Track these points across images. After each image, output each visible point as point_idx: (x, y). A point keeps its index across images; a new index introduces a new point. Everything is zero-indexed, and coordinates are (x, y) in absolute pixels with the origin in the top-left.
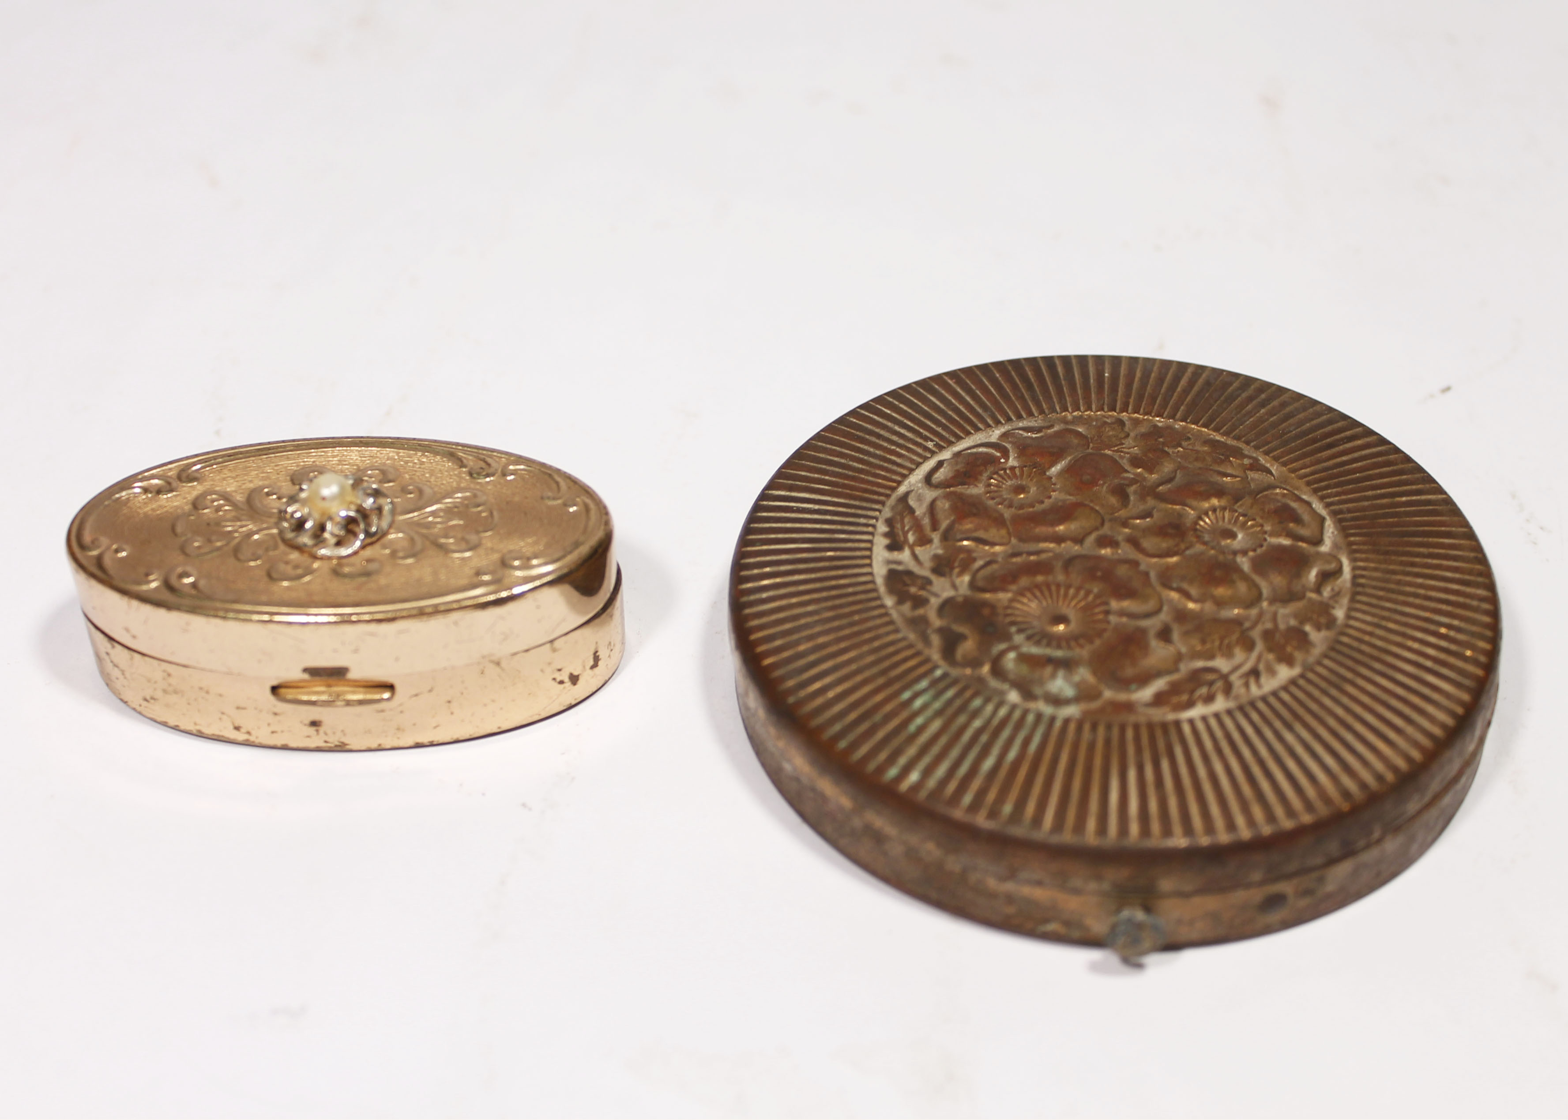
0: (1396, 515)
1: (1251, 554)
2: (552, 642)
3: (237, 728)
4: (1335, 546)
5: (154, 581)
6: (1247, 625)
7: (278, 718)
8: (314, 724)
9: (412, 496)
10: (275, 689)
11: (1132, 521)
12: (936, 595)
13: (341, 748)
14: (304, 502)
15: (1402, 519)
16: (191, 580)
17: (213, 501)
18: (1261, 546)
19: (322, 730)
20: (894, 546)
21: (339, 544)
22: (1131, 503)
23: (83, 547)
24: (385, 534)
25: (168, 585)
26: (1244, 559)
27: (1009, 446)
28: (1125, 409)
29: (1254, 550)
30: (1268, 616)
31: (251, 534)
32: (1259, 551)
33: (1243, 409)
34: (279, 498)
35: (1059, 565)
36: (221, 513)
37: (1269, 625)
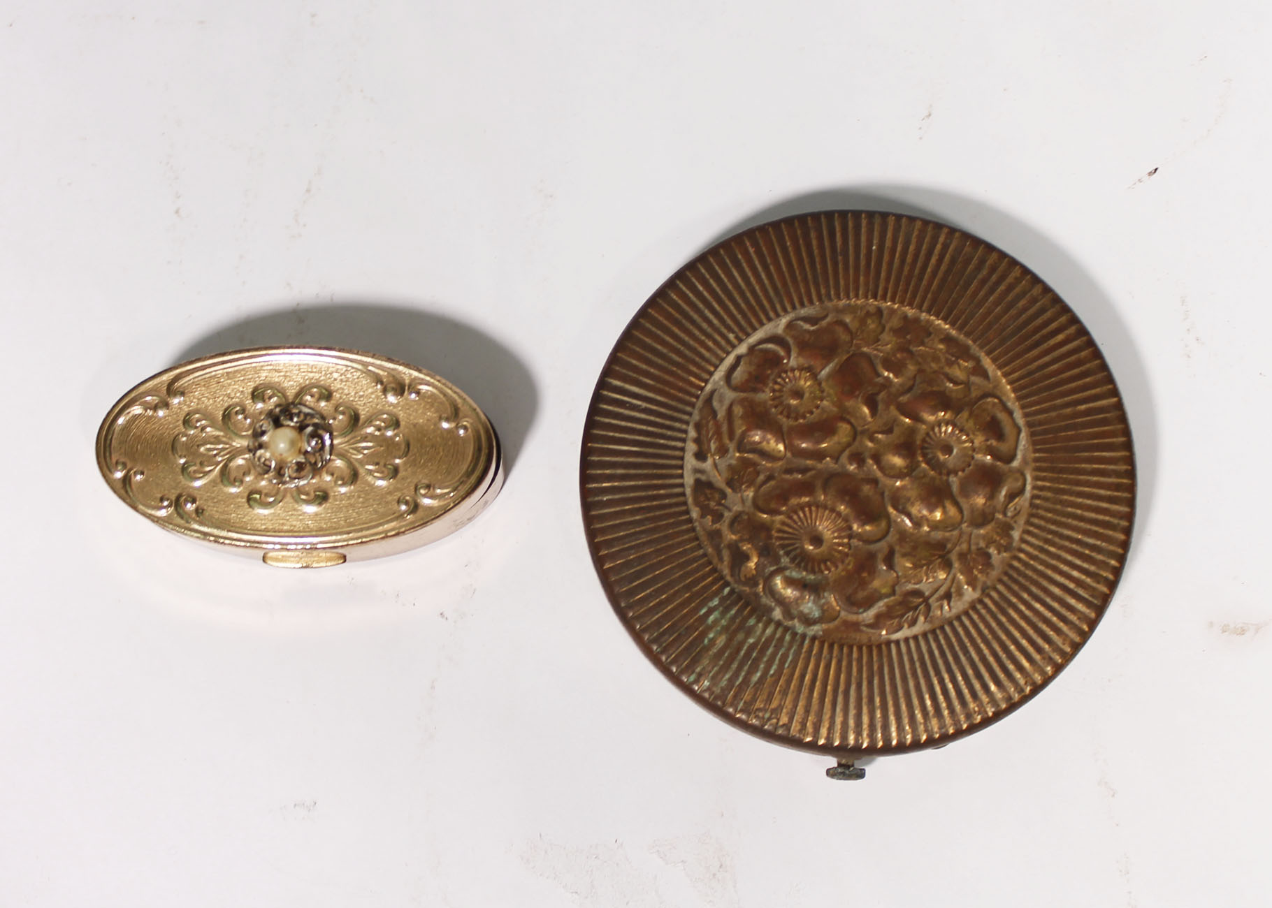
0: (1075, 427)
1: (960, 473)
4: (1025, 461)
6: (949, 546)
9: (343, 417)
11: (876, 435)
12: (729, 510)
15: (1079, 432)
17: (197, 421)
18: (969, 466)
20: (701, 456)
22: (879, 412)
26: (955, 479)
27: (791, 341)
28: (884, 298)
29: (963, 470)
30: (965, 538)
31: (230, 459)
32: (968, 470)
33: (975, 298)
35: (819, 483)
36: (204, 434)
37: (964, 546)
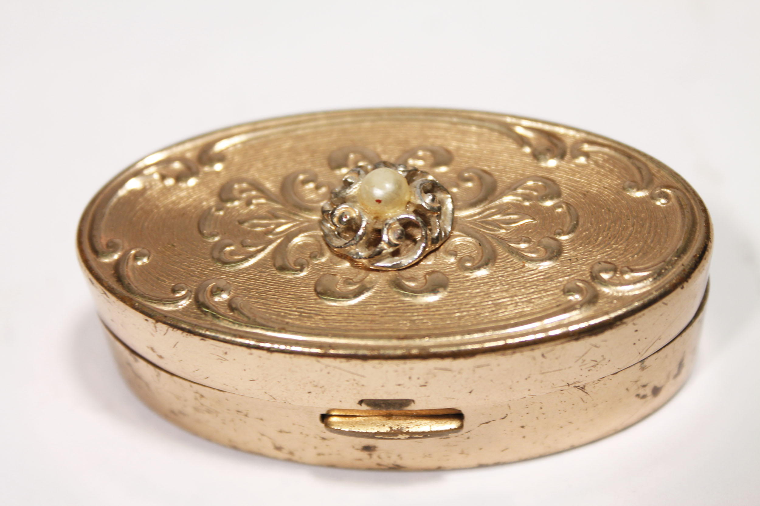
2: (642, 361)
3: (278, 448)
5: (183, 298)
7: (326, 442)
8: (368, 449)
9: (470, 185)
10: (324, 418)
13: (396, 469)
14: (353, 200)
16: (225, 296)
17: (242, 191)
19: (375, 454)
21: (396, 253)
23: (96, 252)
24: (448, 237)
25: (199, 304)
31: (289, 236)
34: (317, 188)
36: (252, 207)
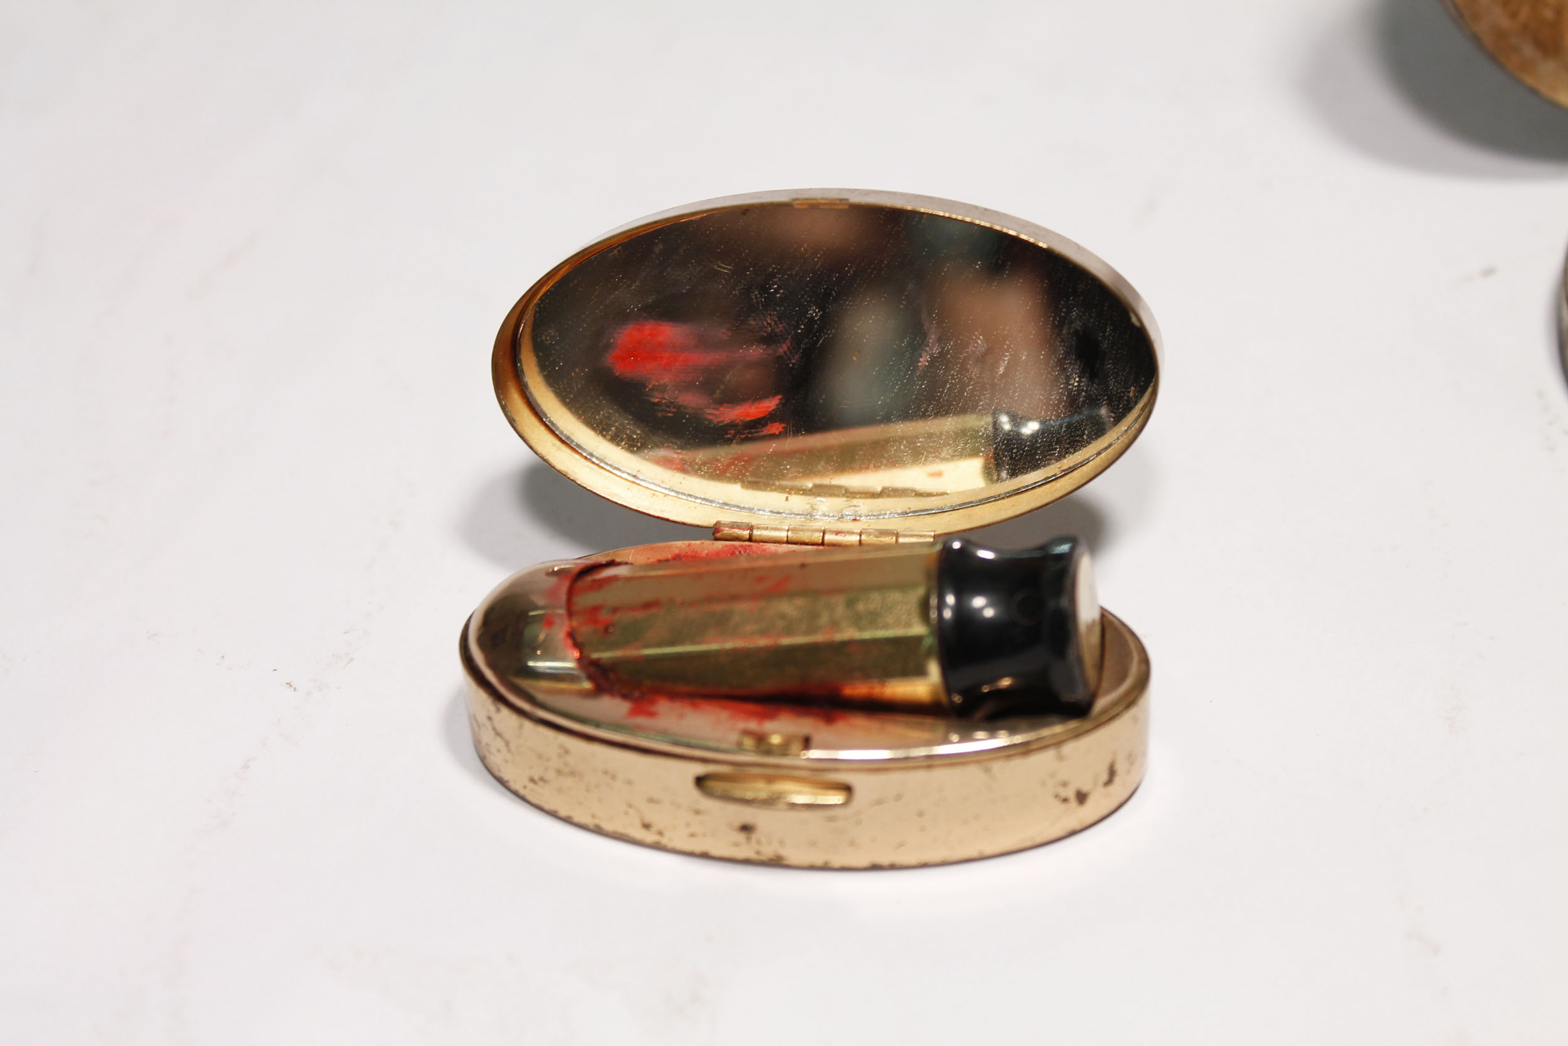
3: (647, 826)
7: (700, 818)
8: (746, 829)
10: (700, 782)
13: (776, 863)
19: (754, 837)
